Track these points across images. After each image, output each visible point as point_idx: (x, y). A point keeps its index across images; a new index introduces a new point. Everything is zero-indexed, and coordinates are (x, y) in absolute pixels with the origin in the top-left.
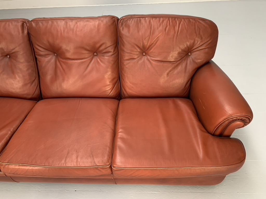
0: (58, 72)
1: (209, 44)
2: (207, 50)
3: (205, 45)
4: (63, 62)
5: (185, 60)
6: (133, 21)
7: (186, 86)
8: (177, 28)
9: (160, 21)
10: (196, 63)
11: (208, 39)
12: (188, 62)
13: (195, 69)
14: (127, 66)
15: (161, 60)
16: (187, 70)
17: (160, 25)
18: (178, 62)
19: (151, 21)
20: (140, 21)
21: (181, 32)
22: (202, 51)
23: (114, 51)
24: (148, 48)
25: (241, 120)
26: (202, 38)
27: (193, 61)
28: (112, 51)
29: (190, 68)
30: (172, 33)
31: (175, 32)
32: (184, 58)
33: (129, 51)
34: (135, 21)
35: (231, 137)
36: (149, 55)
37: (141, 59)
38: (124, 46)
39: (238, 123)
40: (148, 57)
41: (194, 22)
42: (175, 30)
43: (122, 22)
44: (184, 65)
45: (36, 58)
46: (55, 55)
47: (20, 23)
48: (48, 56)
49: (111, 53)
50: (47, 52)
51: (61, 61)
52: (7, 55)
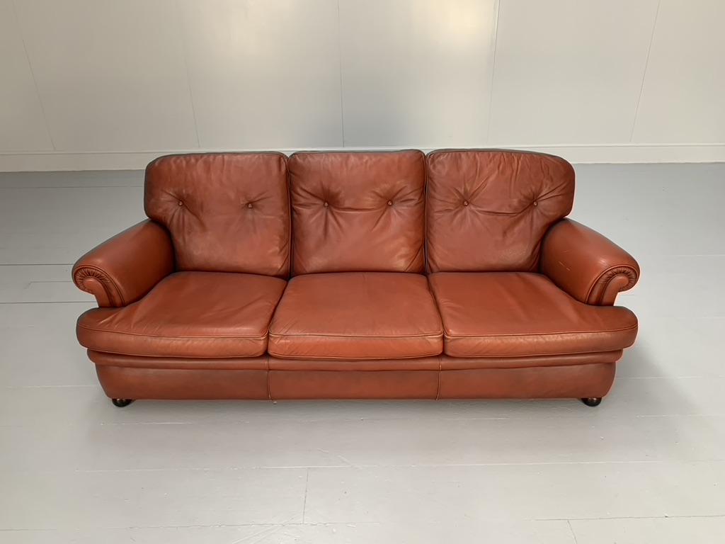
0: (330, 229)
1: (564, 188)
2: (560, 197)
3: (557, 190)
4: (339, 214)
5: (529, 212)
6: (449, 157)
7: (534, 253)
8: (515, 165)
9: (489, 155)
10: (547, 217)
11: (561, 182)
12: (535, 215)
13: (546, 226)
14: (439, 221)
15: (494, 211)
16: (534, 227)
17: (491, 160)
18: (519, 215)
19: (477, 156)
20: (460, 155)
21: (522, 170)
22: (555, 199)
23: (419, 199)
24: (473, 194)
25: (624, 272)
26: (552, 180)
27: (542, 213)
28: (417, 198)
29: (539, 223)
30: (508, 172)
31: (513, 171)
32: (528, 210)
33: (442, 198)
34: (451, 156)
35: (614, 305)
36: (473, 205)
37: (461, 210)
38: (435, 191)
39: (620, 278)
40: (473, 208)
41: (539, 158)
42: (512, 168)
43: (433, 157)
44: (528, 218)
45: (292, 210)
46: (326, 204)
47: (275, 159)
48: (313, 206)
49: (414, 202)
50: (314, 200)
51: (337, 212)
52: (248, 204)
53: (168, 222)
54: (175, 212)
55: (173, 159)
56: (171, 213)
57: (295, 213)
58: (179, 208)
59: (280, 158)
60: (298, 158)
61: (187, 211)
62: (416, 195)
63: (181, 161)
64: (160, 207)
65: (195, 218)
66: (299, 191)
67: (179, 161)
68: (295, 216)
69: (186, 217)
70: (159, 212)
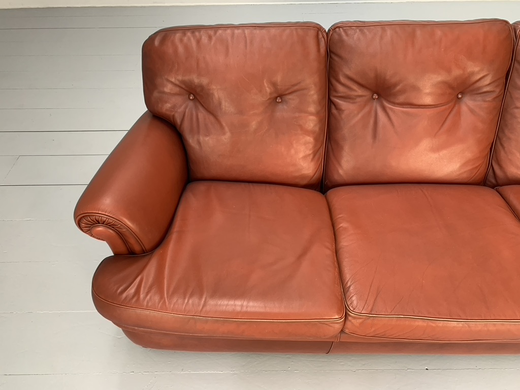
0: (381, 131)
4: (393, 110)
23: (500, 91)
28: (498, 90)
45: (330, 103)
46: (375, 96)
47: (312, 33)
48: (358, 100)
49: (494, 95)
50: (360, 91)
51: (390, 108)
52: (276, 98)
53: (178, 121)
54: (186, 108)
55: (178, 35)
56: (181, 110)
57: (333, 107)
58: (191, 104)
59: (318, 31)
60: (343, 33)
61: (201, 108)
62: (497, 86)
63: (189, 39)
64: (166, 102)
65: (212, 118)
66: (342, 79)
67: (185, 39)
68: (334, 111)
69: (201, 116)
70: (166, 108)
